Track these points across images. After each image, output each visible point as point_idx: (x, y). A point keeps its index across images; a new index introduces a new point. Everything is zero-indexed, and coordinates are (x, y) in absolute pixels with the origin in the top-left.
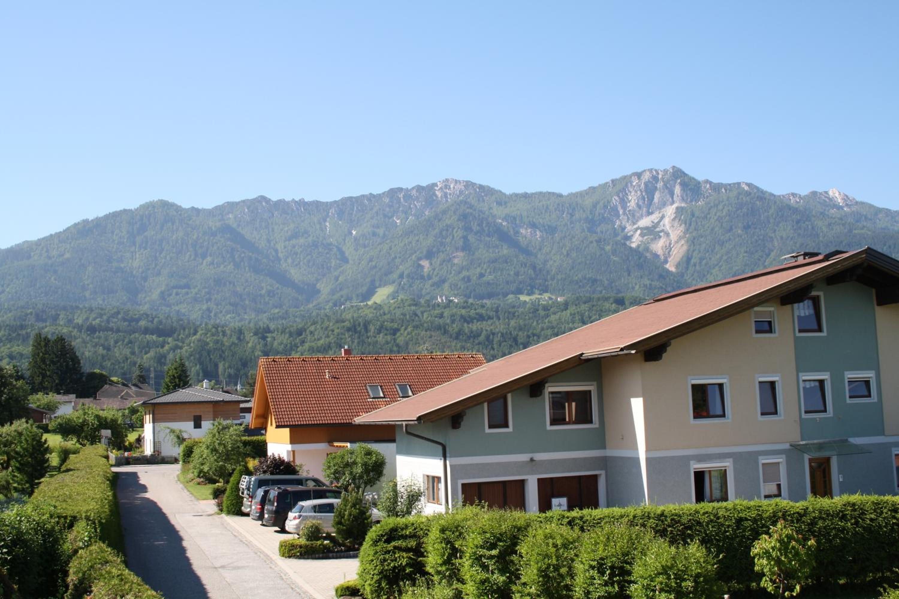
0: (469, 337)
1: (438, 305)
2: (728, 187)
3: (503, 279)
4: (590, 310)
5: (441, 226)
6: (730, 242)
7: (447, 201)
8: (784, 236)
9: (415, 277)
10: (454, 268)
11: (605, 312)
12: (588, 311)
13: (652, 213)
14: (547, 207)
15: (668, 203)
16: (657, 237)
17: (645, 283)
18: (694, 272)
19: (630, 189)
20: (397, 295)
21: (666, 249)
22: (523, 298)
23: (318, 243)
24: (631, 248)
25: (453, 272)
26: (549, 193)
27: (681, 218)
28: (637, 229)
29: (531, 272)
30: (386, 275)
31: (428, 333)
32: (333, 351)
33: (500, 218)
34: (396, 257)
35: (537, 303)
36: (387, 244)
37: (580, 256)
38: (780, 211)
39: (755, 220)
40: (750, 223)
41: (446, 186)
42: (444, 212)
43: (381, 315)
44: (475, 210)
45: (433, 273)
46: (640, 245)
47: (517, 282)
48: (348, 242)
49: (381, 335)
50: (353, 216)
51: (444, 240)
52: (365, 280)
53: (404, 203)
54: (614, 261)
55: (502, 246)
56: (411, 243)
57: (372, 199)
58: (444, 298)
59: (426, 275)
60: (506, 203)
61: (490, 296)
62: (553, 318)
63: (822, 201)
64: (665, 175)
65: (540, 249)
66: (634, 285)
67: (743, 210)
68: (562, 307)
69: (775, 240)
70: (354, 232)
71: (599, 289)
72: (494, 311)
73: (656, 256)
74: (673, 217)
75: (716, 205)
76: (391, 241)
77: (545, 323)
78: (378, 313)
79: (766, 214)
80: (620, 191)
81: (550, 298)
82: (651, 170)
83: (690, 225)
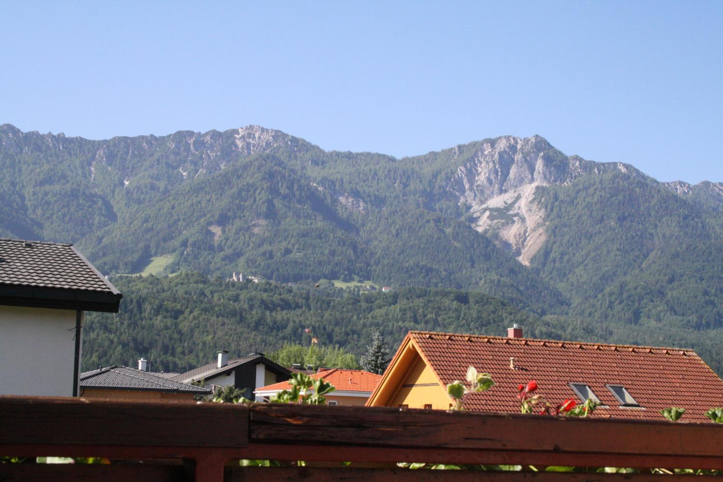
0: (272, 329)
1: (233, 284)
2: (602, 167)
3: (315, 258)
4: (425, 306)
5: (240, 185)
6: (601, 236)
7: (249, 153)
8: (667, 234)
9: (203, 247)
10: (254, 239)
11: (444, 310)
12: (423, 307)
13: (506, 191)
14: (376, 174)
15: (526, 180)
16: (510, 222)
17: (492, 279)
18: (553, 269)
19: (480, 159)
20: (177, 267)
21: (520, 238)
22: (339, 284)
23: (79, 191)
24: (477, 232)
25: (252, 245)
26: (379, 155)
27: (541, 199)
28: (485, 210)
29: (350, 252)
30: (165, 241)
31: (220, 319)
32: (95, 333)
33: (315, 181)
34: (179, 220)
35: (356, 293)
36: (169, 201)
37: (413, 238)
38: (665, 202)
39: (633, 211)
40: (626, 214)
41: (250, 135)
42: (245, 167)
43: (158, 292)
44: (285, 168)
45: (225, 244)
46: (489, 230)
47: (332, 263)
48: (118, 194)
49: (159, 318)
50: (127, 162)
51: (243, 203)
52: (137, 245)
53: (194, 151)
54: (455, 247)
55: (316, 216)
56: (200, 202)
57: (153, 142)
58: (241, 276)
59: (216, 245)
60: (323, 162)
61: (297, 278)
62: (377, 312)
63: (715, 194)
64: (525, 145)
65: (363, 225)
66: (478, 279)
67: (619, 197)
68: (390, 300)
69: (656, 238)
70: (127, 183)
71: (434, 281)
72: (303, 298)
73: (507, 245)
74: (531, 198)
75: (586, 189)
76: (174, 199)
77: (368, 318)
78: (155, 289)
79: (646, 205)
80: (468, 160)
81: (373, 288)
82: (508, 138)
83: (552, 210)
